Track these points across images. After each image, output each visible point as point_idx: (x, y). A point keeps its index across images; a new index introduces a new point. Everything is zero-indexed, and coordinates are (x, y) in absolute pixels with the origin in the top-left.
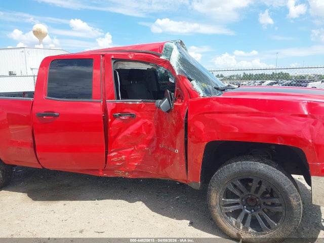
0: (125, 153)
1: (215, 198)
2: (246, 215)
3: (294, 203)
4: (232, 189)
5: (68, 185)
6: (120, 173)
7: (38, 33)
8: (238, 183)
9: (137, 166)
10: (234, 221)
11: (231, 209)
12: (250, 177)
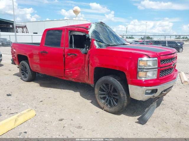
0: (72, 71)
1: (97, 91)
2: (108, 99)
3: (122, 96)
4: (102, 87)
5: (56, 83)
6: (71, 79)
7: (76, 12)
8: (104, 85)
9: (77, 77)
10: (103, 101)
11: (102, 96)
12: (108, 83)
